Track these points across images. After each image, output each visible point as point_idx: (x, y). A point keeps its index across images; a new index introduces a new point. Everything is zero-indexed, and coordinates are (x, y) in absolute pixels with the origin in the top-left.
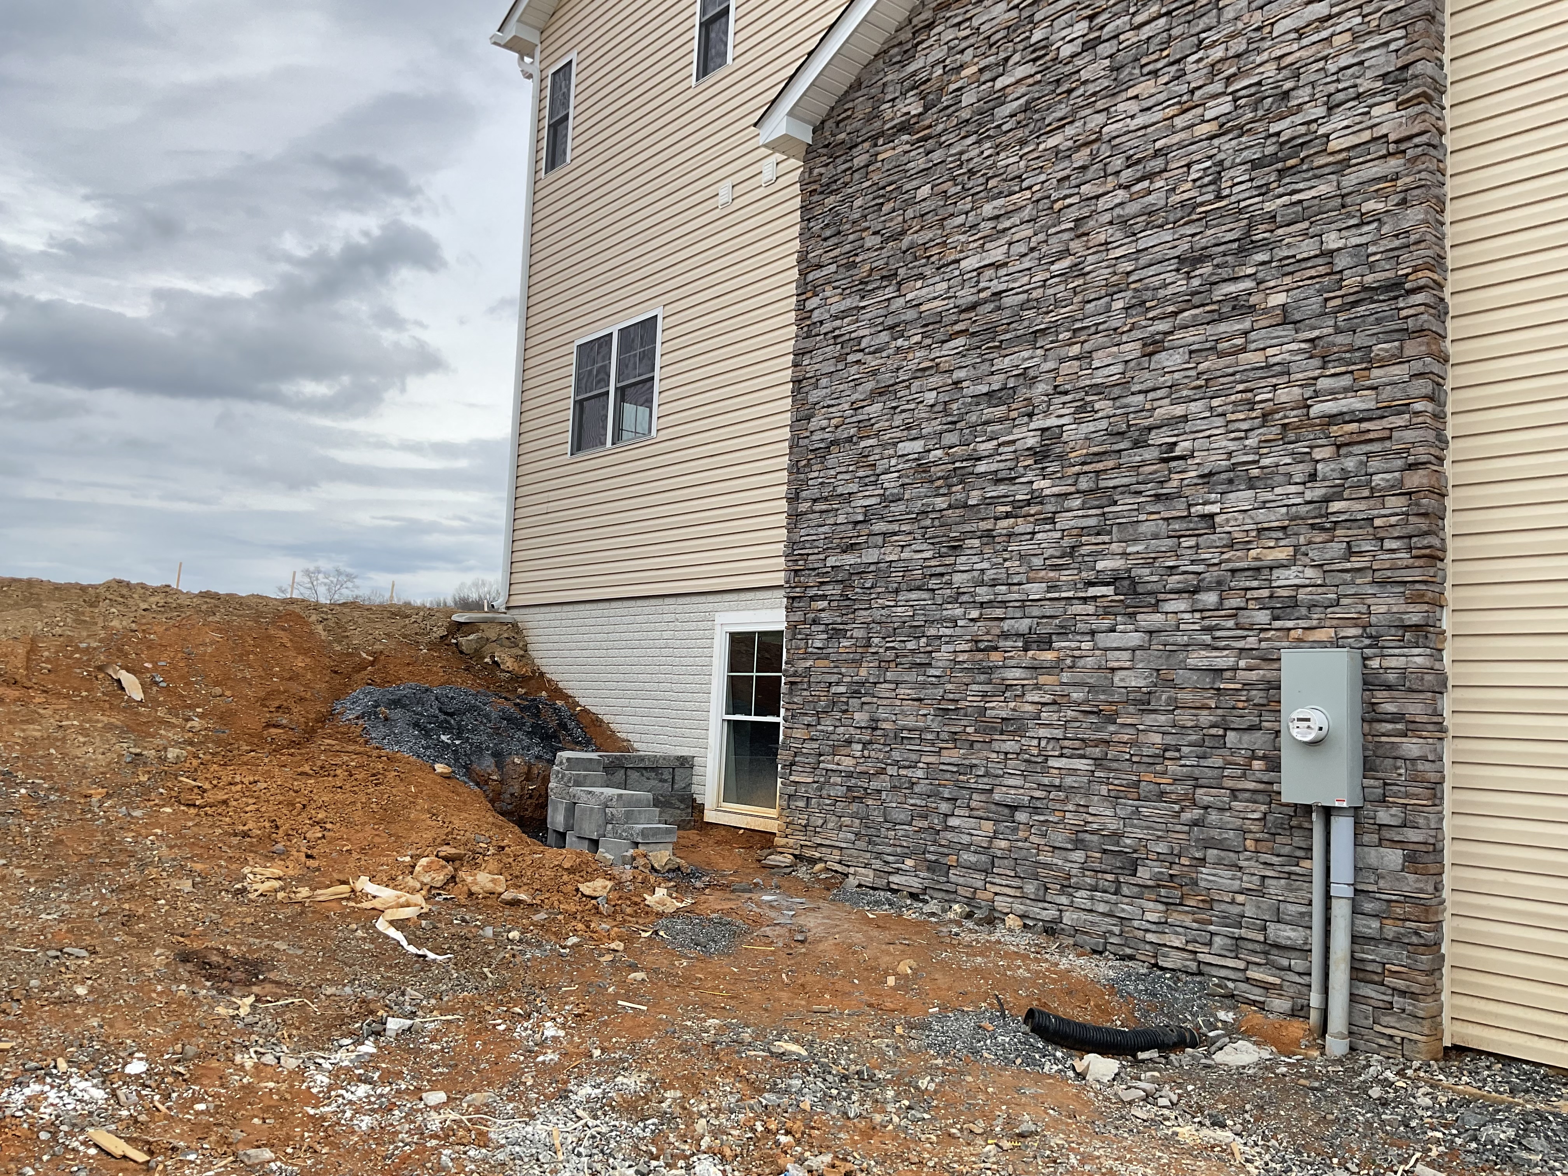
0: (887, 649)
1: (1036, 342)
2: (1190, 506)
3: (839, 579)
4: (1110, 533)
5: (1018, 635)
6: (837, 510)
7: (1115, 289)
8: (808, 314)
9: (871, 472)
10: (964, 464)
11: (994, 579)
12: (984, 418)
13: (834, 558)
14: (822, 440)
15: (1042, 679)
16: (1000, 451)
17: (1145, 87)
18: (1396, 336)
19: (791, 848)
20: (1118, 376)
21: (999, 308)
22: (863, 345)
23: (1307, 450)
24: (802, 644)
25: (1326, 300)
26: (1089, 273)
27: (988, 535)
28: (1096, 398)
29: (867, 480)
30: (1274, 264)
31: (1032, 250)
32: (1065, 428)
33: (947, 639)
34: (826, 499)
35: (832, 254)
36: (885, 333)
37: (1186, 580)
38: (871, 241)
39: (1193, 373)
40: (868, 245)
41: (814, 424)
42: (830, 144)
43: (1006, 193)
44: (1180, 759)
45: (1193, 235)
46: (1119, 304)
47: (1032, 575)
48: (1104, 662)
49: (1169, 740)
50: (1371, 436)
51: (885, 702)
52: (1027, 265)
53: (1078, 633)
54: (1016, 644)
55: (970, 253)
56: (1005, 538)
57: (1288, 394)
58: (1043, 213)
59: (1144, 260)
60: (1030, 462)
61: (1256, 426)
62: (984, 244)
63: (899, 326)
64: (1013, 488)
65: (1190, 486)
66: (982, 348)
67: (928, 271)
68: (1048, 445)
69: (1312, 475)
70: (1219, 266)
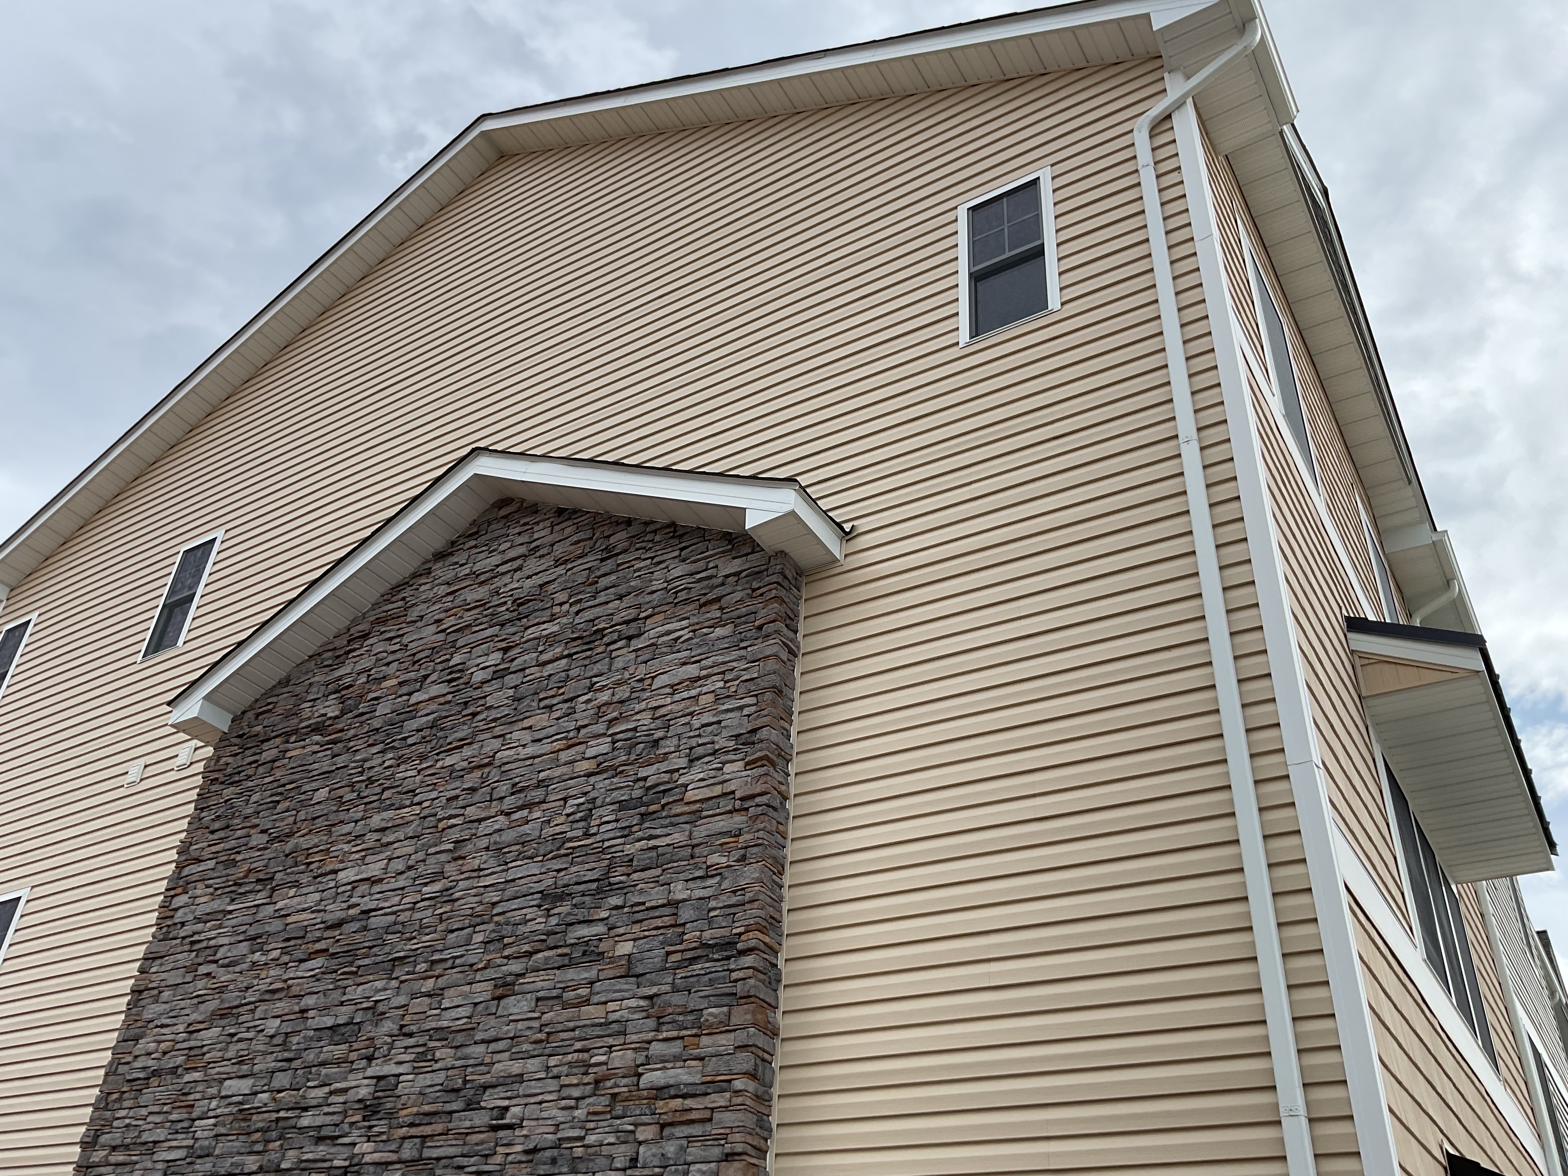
1: (392, 971)
6: (136, 1163)
7: (478, 920)
8: (171, 913)
9: (185, 1116)
10: (288, 1114)
12: (323, 1057)
14: (144, 1068)
16: (329, 1101)
17: (540, 720)
18: (726, 1000)
20: (465, 1020)
21: (365, 929)
22: (219, 955)
23: (631, 1128)
25: (668, 954)
26: (457, 900)
28: (438, 1044)
29: (179, 1126)
30: (626, 910)
31: (410, 868)
32: (402, 1078)
34: (127, 1147)
35: (214, 849)
36: (245, 943)
38: (257, 839)
40: (253, 843)
41: (142, 1046)
42: (244, 734)
43: (397, 806)
45: (559, 871)
46: (479, 938)
50: (694, 1115)
52: (401, 884)
55: (350, 864)
57: (622, 1057)
58: (428, 831)
59: (510, 892)
60: (358, 1118)
61: (587, 1094)
62: (365, 856)
63: (260, 937)
64: (333, 1150)
65: (511, 1163)
66: (339, 972)
67: (305, 879)
68: (379, 1098)
69: (634, 1161)
70: (575, 906)
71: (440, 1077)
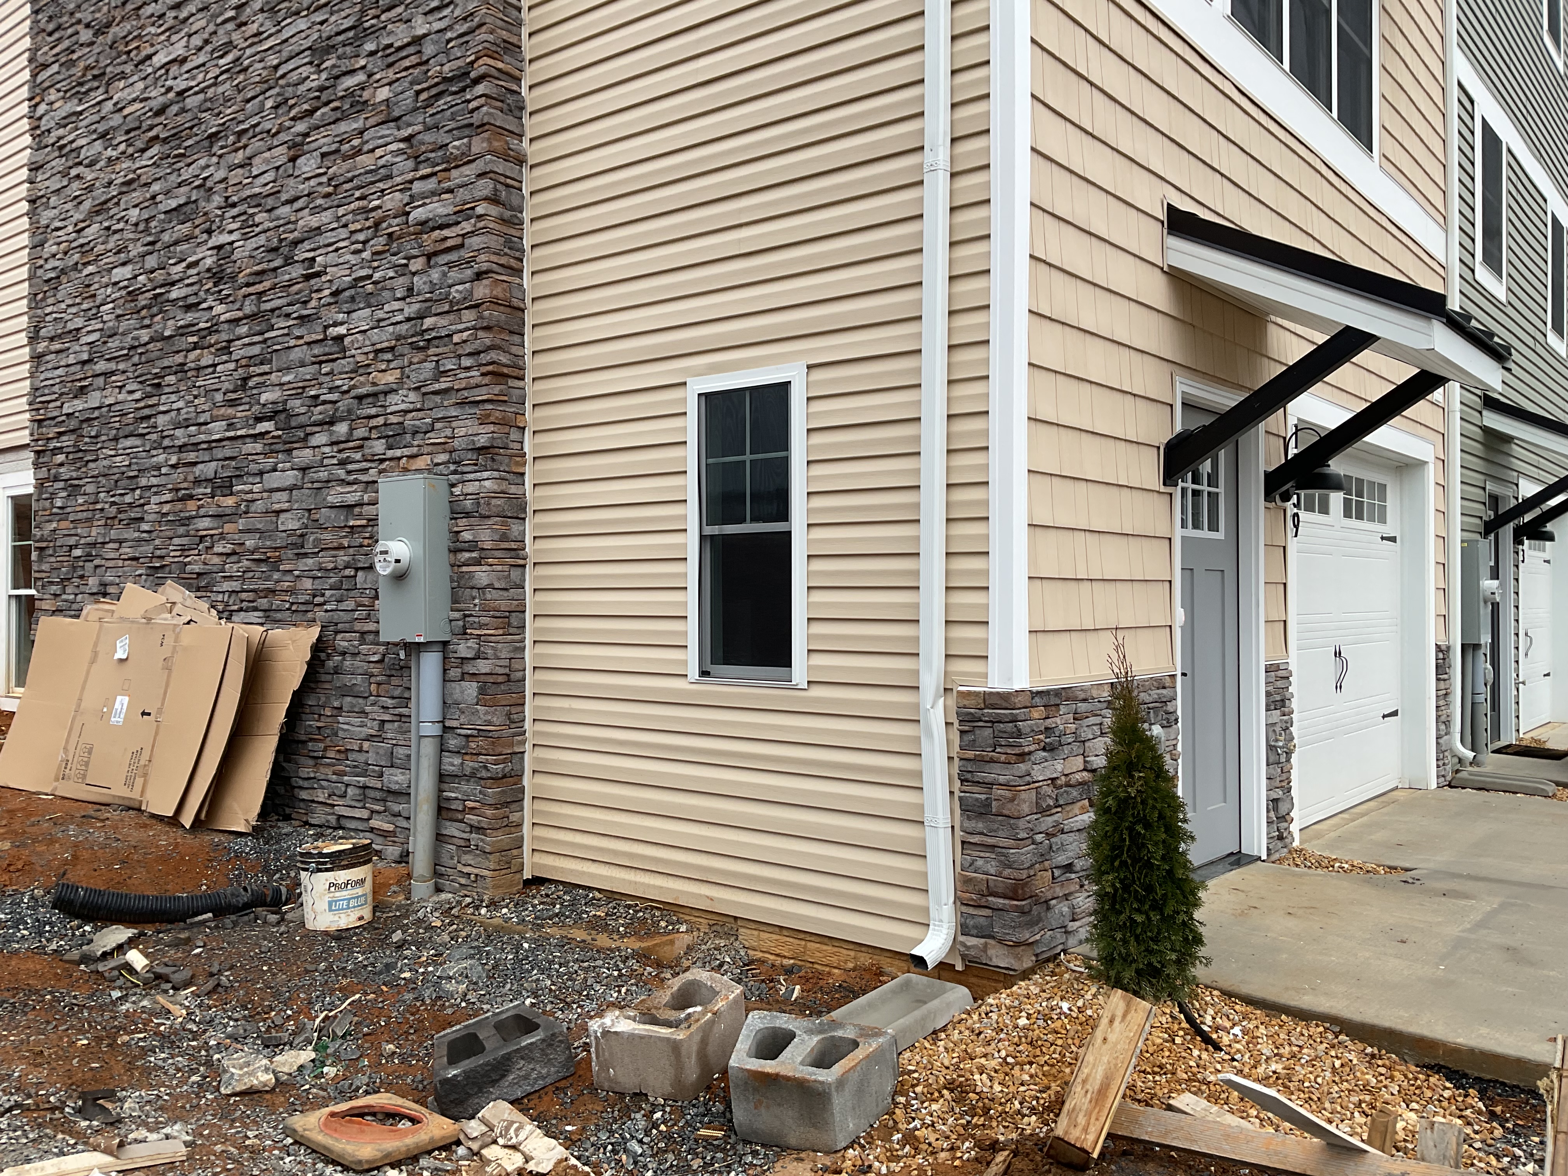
0: (111, 504)
1: (211, 147)
2: (326, 328)
3: (72, 427)
4: (270, 362)
5: (207, 480)
6: (68, 349)
7: (267, 85)
8: (38, 122)
9: (92, 304)
10: (162, 290)
11: (187, 419)
12: (175, 236)
13: (68, 405)
14: (54, 268)
15: (228, 527)
16: (188, 274)
18: (467, 132)
20: (271, 185)
21: (184, 110)
22: (82, 157)
23: (404, 261)
24: (47, 504)
25: (418, 93)
26: (248, 68)
27: (181, 368)
28: (256, 210)
29: (90, 313)
30: (380, 54)
31: (205, 43)
32: (234, 245)
33: (155, 490)
34: (59, 337)
35: (55, 51)
36: (99, 141)
37: (326, 411)
38: (84, 35)
40: (82, 39)
41: (48, 249)
45: (322, 23)
46: (269, 104)
47: (215, 412)
48: (270, 505)
49: (318, 584)
50: (449, 243)
51: (111, 564)
52: (201, 60)
53: (250, 475)
54: (206, 491)
55: (159, 47)
56: (194, 373)
57: (392, 199)
59: (287, 50)
60: (210, 285)
61: (370, 237)
62: (168, 37)
63: (108, 134)
64: (197, 315)
65: (324, 306)
66: (173, 156)
67: (128, 68)
68: (221, 265)
69: (410, 290)
70: (339, 57)
71: (262, 240)
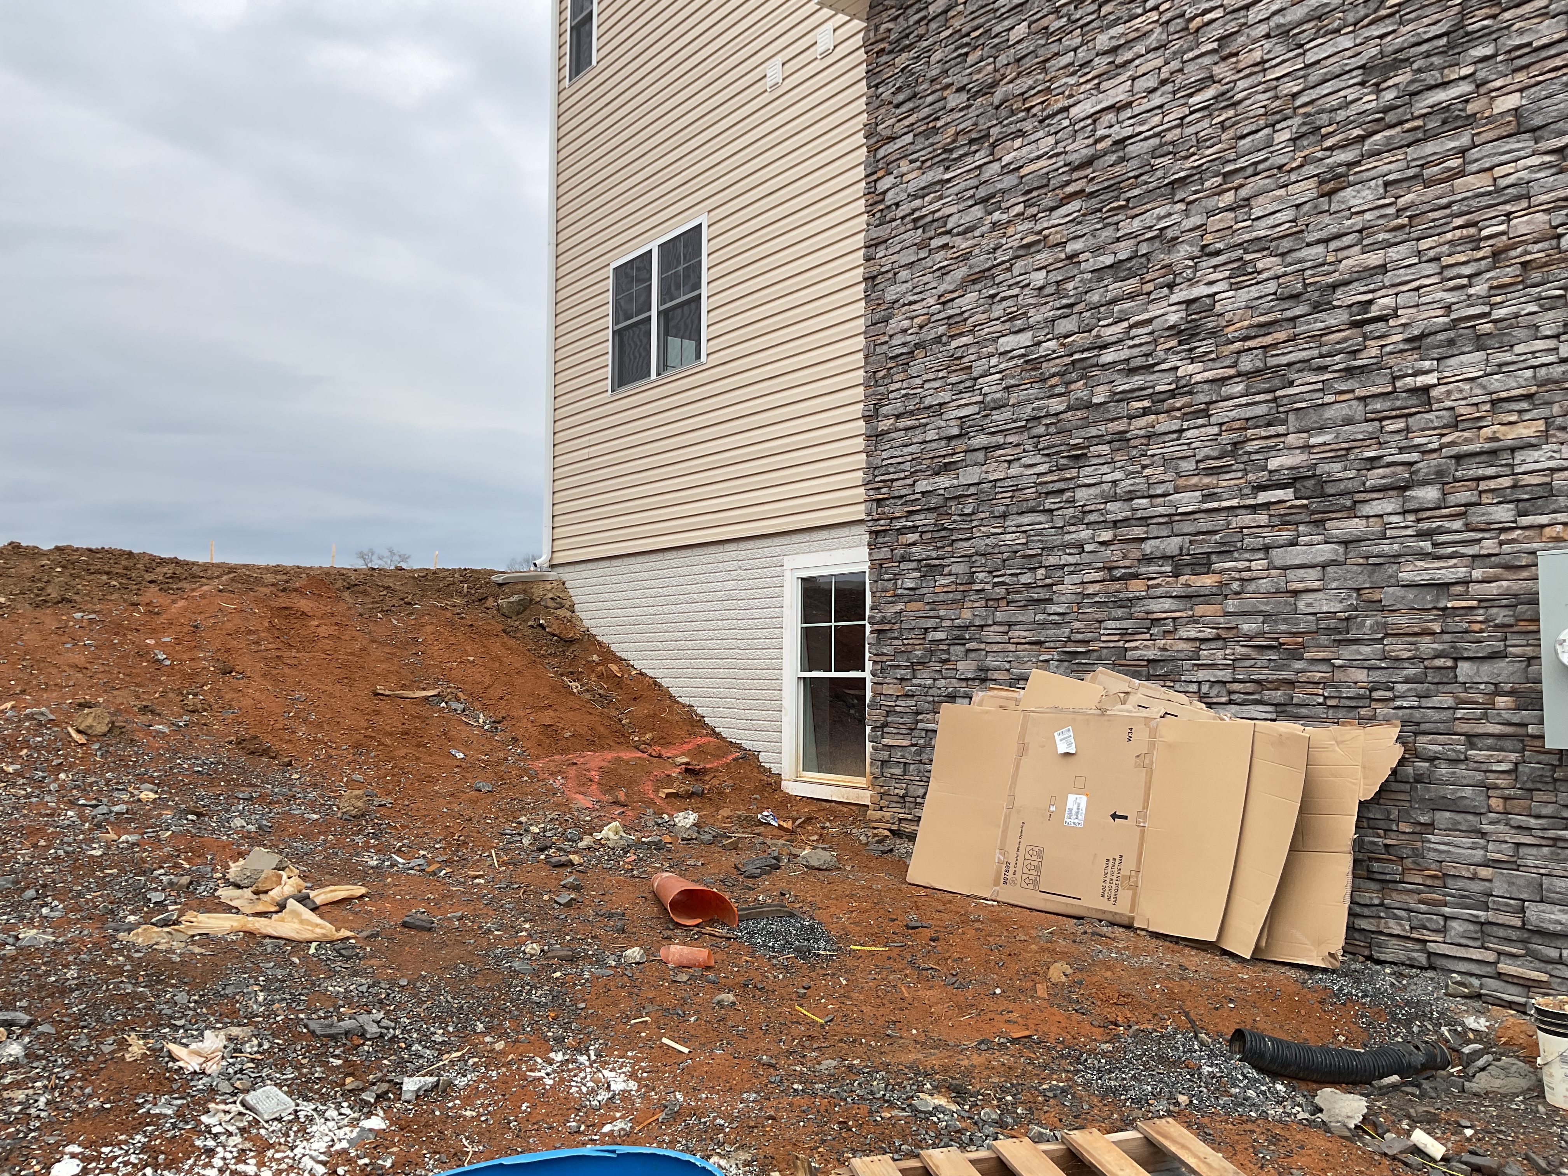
0: (996, 585)
1: (1173, 194)
2: (1394, 379)
3: (932, 506)
5: (1165, 557)
6: (926, 425)
7: (1278, 117)
8: (881, 197)
9: (966, 377)
10: (1085, 355)
11: (1130, 492)
12: (1110, 295)
13: (925, 482)
14: (904, 344)
15: (1199, 610)
16: (1132, 334)
19: (887, 822)
20: (1287, 225)
21: (1122, 159)
22: (949, 226)
24: (890, 585)
26: (1240, 102)
27: (1121, 438)
28: (1259, 255)
29: (962, 386)
30: (1501, 58)
31: (1163, 83)
32: (1217, 297)
33: (1072, 568)
34: (912, 413)
35: (906, 122)
36: (977, 207)
37: (1394, 474)
38: (954, 100)
39: (1391, 210)
40: (951, 104)
41: (894, 325)
43: (1126, 18)
44: (1393, 699)
45: (1381, 37)
46: (1283, 136)
47: (1181, 482)
48: (1283, 584)
49: (1376, 676)
51: (995, 648)
52: (1157, 102)
53: (1246, 550)
54: (1163, 569)
55: (1082, 97)
56: (1144, 441)
57: (1528, 223)
58: (1176, 36)
59: (1316, 75)
60: (1173, 343)
61: (1483, 268)
62: (1099, 84)
63: (994, 197)
64: (1152, 377)
65: (1393, 353)
66: (1104, 210)
67: (1028, 126)
68: (1195, 320)
70: (1420, 70)
